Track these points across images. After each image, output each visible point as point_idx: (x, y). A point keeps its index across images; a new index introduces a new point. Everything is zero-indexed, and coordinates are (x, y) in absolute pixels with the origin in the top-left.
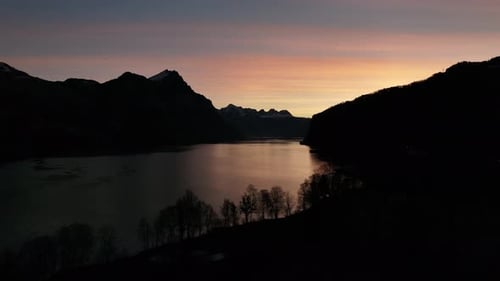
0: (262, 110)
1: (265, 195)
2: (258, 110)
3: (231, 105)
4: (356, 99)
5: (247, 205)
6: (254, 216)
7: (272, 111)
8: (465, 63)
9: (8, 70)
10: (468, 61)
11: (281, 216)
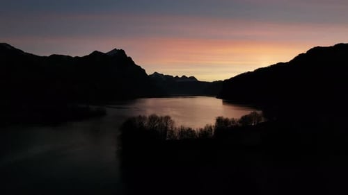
0: (177, 77)
2: (174, 76)
3: (156, 73)
7: (184, 76)
10: (320, 46)
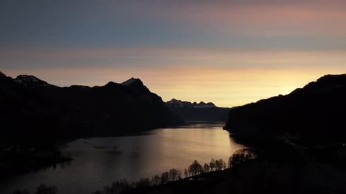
0: (195, 103)
1: (217, 161)
2: (192, 103)
3: (173, 99)
4: (258, 102)
5: (212, 165)
6: (214, 169)
7: (202, 103)
8: (329, 75)
9: (35, 81)
10: (331, 74)
11: (222, 169)
